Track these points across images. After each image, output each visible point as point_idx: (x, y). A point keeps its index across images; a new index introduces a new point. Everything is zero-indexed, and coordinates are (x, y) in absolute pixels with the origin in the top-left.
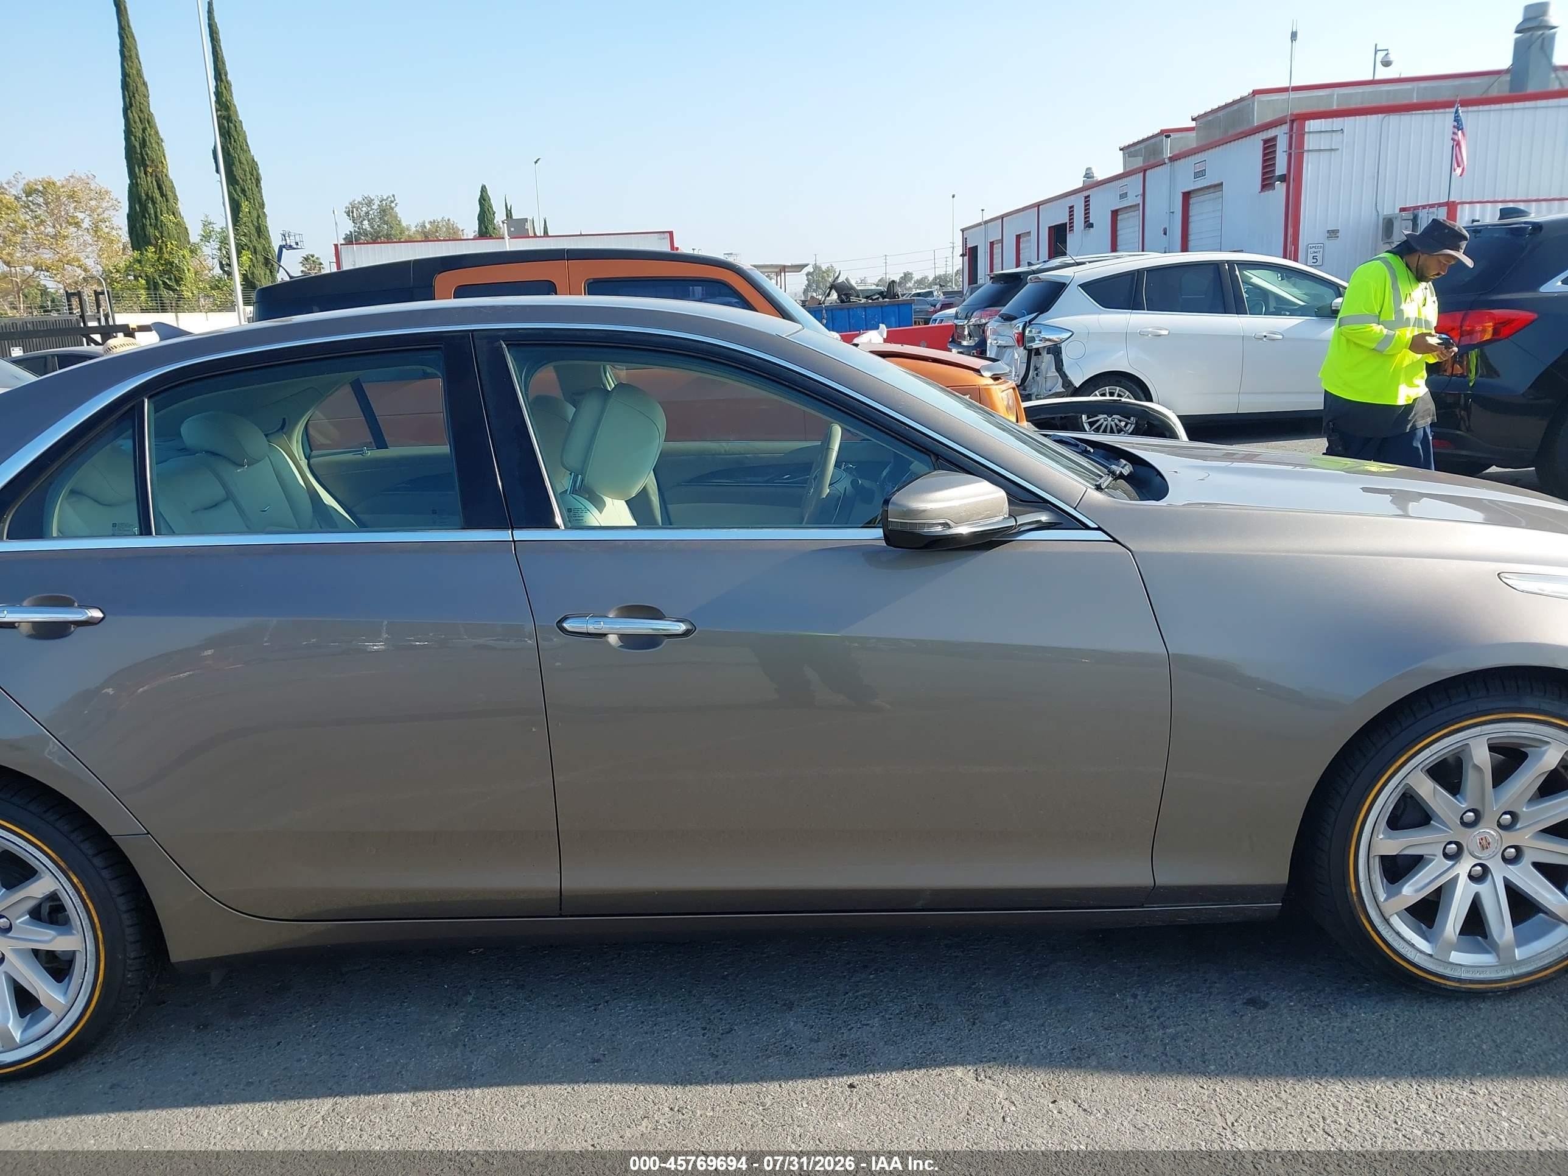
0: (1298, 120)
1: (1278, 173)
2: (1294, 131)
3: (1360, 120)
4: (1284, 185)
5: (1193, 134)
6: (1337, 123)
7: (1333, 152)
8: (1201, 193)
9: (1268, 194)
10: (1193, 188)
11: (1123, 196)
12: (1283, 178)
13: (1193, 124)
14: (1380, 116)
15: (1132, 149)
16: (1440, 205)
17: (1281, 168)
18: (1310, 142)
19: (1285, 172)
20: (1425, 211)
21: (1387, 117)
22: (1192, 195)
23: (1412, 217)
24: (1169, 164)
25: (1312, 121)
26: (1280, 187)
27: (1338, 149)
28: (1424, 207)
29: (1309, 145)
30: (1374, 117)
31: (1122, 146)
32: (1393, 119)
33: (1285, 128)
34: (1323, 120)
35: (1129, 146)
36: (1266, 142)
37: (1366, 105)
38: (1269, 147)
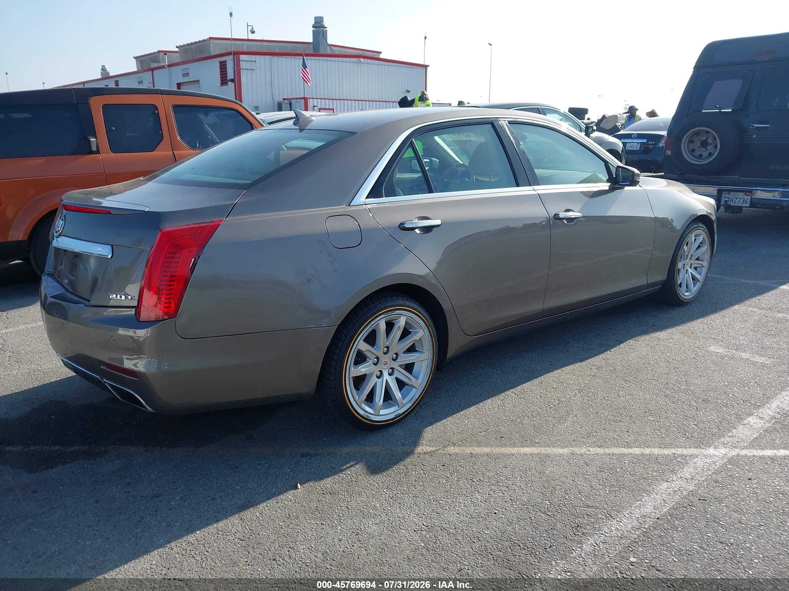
0: (237, 54)
1: (229, 78)
2: (235, 59)
3: (262, 57)
4: (233, 84)
5: (178, 55)
6: (253, 57)
7: (253, 71)
8: (187, 84)
9: (225, 87)
10: (182, 82)
11: (141, 82)
12: (233, 81)
13: (177, 50)
14: (270, 57)
15: (141, 59)
16: (301, 98)
17: (230, 75)
18: (243, 65)
19: (233, 77)
20: (294, 101)
21: (273, 58)
22: (181, 85)
23: (289, 103)
24: (168, 68)
25: (242, 55)
26: (231, 85)
27: (254, 70)
28: (294, 99)
29: (242, 66)
30: (268, 57)
31: (135, 56)
32: (275, 58)
33: (231, 57)
34: (247, 55)
35: (140, 57)
36: (221, 62)
37: (265, 51)
38: (223, 66)
